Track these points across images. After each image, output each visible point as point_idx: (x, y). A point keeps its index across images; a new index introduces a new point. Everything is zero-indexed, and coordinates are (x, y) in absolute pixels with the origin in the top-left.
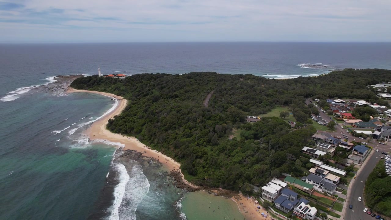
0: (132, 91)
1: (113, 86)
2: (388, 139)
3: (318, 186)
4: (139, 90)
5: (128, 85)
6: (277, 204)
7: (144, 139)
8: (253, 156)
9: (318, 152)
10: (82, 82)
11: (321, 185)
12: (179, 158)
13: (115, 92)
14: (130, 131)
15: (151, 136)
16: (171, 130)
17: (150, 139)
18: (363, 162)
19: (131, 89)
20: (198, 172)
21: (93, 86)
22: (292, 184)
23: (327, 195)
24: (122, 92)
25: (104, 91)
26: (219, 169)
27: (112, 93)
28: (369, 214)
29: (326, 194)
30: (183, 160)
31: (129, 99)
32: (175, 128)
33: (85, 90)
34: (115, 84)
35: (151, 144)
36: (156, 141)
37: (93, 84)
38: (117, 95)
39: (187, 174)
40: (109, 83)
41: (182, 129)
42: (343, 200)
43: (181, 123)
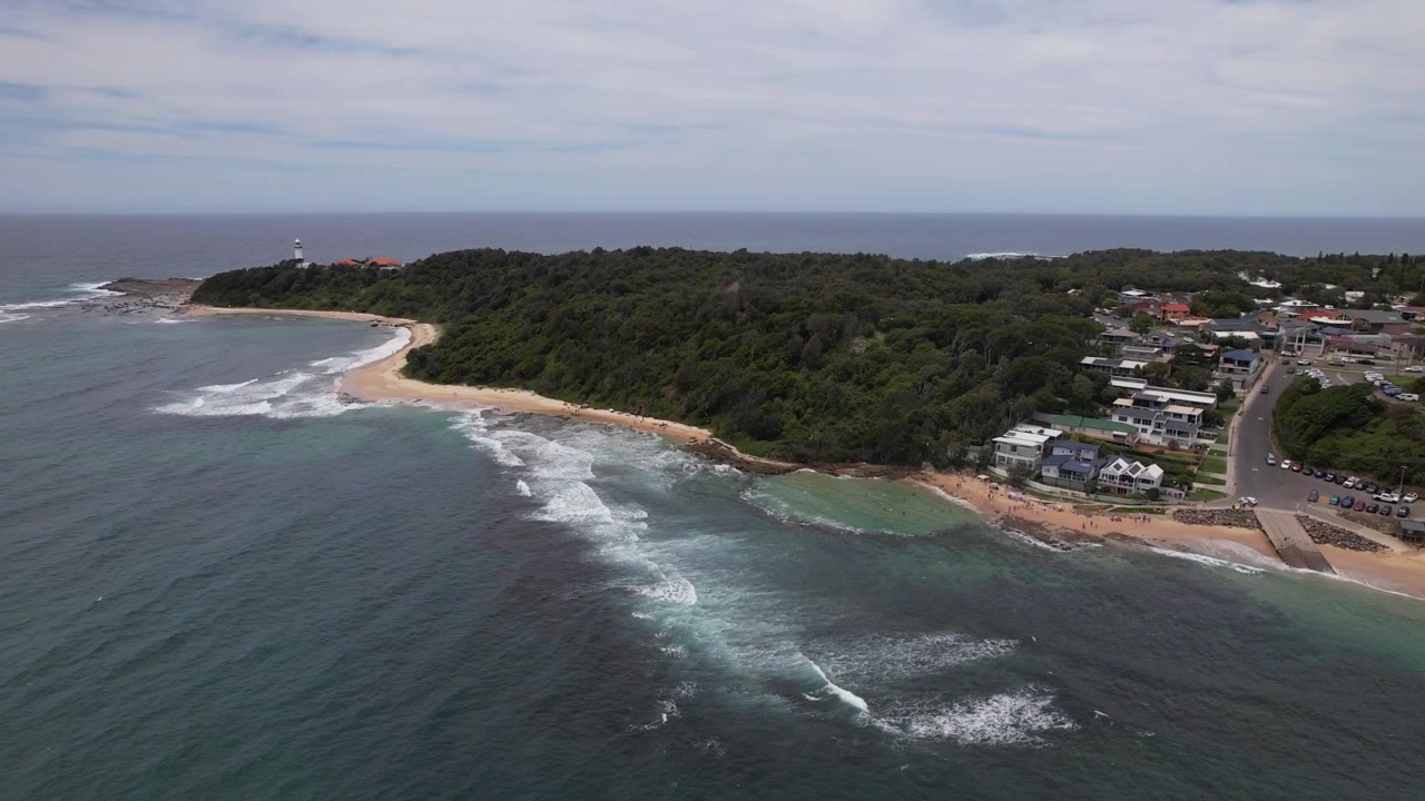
0: (445, 300)
1: (363, 291)
2: (1303, 344)
3: (1150, 428)
4: (472, 295)
5: (428, 282)
6: (1048, 471)
7: (559, 388)
8: (942, 376)
9: (1128, 364)
10: (242, 284)
11: (1159, 426)
12: (702, 416)
13: (376, 307)
14: (502, 371)
15: (587, 372)
16: (652, 351)
17: (582, 383)
18: (1253, 384)
19: (439, 293)
20: (786, 427)
21: (287, 294)
22: (1077, 430)
23: (1178, 450)
24: (408, 304)
25: (334, 306)
26: (850, 417)
27: (364, 312)
28: (1297, 471)
29: (1173, 446)
30: (715, 419)
31: (441, 321)
32: (666, 343)
33: (257, 306)
34: (369, 286)
35: (591, 396)
36: (607, 382)
37: (286, 288)
38: (389, 316)
39: (749, 438)
40: (345, 282)
41: (692, 343)
42: (1223, 454)
43: (683, 328)
